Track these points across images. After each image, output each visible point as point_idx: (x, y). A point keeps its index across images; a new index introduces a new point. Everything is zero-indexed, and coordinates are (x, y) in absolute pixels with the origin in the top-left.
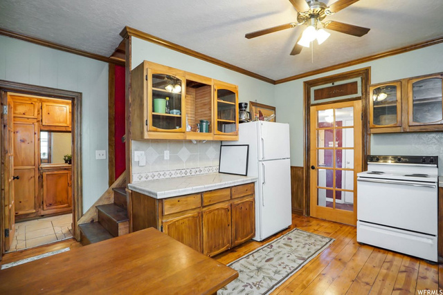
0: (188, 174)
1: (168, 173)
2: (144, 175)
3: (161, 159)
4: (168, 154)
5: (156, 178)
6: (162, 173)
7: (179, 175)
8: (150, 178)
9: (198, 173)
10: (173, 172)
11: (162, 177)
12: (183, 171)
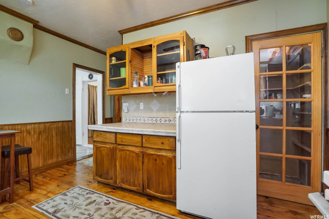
0: (158, 122)
1: (142, 119)
2: (128, 118)
3: (138, 108)
4: (143, 106)
5: (135, 121)
6: (139, 119)
7: (150, 122)
8: (131, 121)
9: (167, 122)
10: (146, 119)
11: (138, 121)
12: (154, 119)
